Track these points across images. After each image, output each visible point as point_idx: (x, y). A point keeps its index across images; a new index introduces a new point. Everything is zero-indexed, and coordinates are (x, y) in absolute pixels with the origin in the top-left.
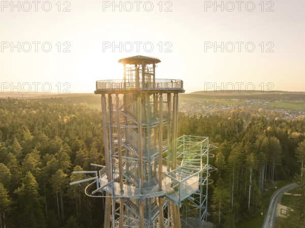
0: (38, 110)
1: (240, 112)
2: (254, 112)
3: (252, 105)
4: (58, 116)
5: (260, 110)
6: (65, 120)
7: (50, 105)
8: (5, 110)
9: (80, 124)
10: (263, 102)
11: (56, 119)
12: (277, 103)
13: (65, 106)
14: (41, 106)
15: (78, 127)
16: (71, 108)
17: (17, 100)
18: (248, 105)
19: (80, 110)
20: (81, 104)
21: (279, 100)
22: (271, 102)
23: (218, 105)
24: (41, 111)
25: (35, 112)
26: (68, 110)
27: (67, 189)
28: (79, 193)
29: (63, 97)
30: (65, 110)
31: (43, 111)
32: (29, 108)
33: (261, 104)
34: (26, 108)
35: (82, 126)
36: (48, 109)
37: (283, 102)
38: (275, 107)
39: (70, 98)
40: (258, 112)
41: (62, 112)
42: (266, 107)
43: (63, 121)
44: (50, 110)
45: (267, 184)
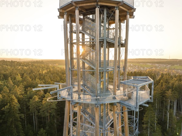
0: (28, 67)
1: (153, 70)
2: (162, 71)
3: (160, 67)
4: (40, 70)
5: (165, 70)
6: (44, 72)
7: (36, 64)
8: (9, 66)
9: (52, 74)
10: (167, 66)
11: (38, 71)
12: (176, 66)
13: (45, 65)
14: (30, 65)
15: (51, 75)
16: (48, 66)
17: (16, 61)
18: (157, 67)
19: (53, 68)
20: (55, 65)
21: (177, 64)
22: (172, 66)
23: (138, 67)
24: (29, 67)
25: (26, 68)
26: (46, 67)
27: (40, 109)
28: (48, 113)
29: (44, 61)
30: (44, 67)
31: (31, 67)
32: (23, 66)
33: (165, 67)
34: (21, 66)
35: (54, 75)
36: (34, 67)
37: (180, 66)
38: (174, 69)
39: (48, 61)
40: (164, 71)
41: (42, 68)
42: (169, 69)
43: (42, 72)
44: (36, 67)
45: (177, 114)
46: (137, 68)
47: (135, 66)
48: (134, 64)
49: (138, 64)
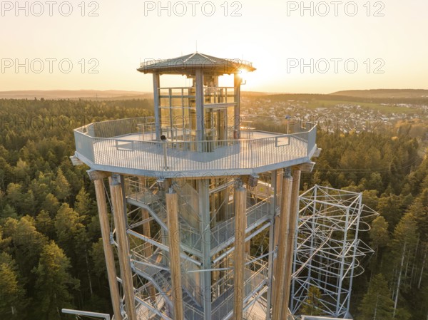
1: (413, 126)
23: (375, 113)
46: (372, 115)
47: (368, 109)
48: (366, 105)
49: (374, 105)
